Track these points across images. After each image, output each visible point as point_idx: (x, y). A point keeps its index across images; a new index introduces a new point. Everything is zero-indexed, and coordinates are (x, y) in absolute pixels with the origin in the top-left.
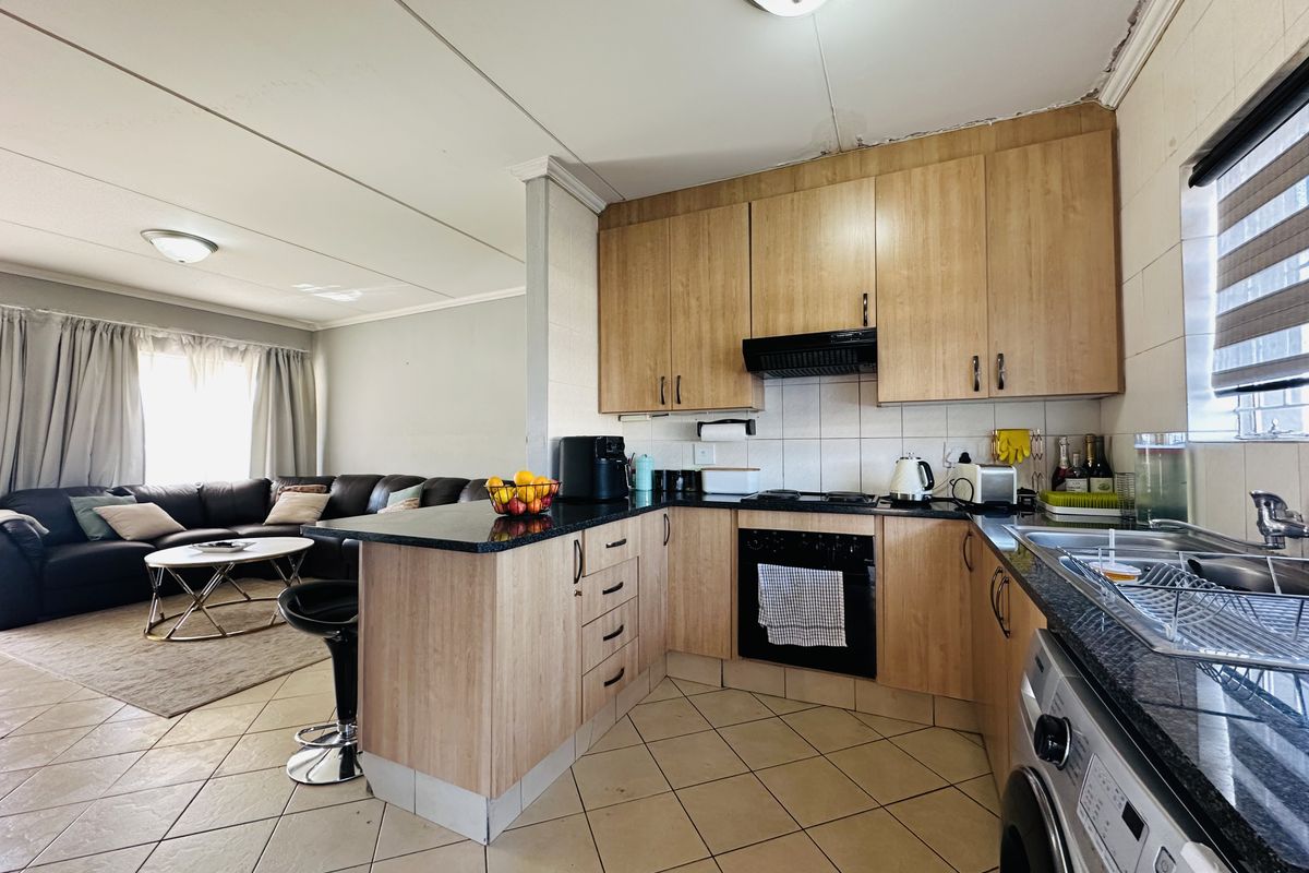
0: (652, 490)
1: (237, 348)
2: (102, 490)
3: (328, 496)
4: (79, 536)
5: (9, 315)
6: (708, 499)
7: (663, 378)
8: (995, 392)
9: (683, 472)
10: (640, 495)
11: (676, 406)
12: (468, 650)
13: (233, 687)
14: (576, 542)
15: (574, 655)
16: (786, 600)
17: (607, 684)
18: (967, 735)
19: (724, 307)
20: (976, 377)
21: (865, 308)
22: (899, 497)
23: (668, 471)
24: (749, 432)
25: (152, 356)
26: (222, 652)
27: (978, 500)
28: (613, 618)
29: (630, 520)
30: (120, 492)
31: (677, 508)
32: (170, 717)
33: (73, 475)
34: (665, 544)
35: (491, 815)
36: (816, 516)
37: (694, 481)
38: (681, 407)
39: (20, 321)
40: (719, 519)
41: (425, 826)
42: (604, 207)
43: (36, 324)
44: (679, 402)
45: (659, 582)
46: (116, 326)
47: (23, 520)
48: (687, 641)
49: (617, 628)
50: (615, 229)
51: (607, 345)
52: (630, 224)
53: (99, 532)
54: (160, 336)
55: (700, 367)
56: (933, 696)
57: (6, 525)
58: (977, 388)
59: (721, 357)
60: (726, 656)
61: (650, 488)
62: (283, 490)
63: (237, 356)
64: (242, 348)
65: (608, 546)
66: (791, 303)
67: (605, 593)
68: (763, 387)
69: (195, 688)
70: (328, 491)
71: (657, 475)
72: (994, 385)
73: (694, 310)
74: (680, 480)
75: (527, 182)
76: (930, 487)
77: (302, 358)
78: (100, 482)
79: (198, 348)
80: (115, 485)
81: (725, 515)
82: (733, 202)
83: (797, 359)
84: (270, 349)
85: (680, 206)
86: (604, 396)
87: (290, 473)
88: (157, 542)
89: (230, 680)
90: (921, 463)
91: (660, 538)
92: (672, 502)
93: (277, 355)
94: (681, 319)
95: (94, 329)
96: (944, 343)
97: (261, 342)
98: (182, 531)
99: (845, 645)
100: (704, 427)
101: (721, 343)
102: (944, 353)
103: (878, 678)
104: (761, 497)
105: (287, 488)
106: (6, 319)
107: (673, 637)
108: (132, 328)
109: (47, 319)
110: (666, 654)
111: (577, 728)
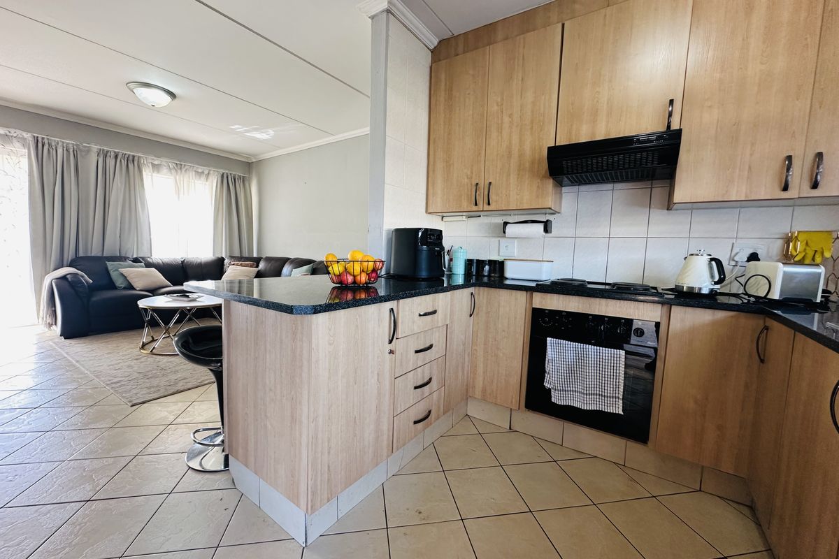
0: (464, 274)
1: (203, 172)
2: (125, 259)
3: (257, 269)
4: (112, 285)
5: (67, 147)
6: (508, 282)
7: (477, 184)
8: (807, 192)
9: (490, 261)
10: (455, 277)
11: (487, 207)
12: (293, 393)
13: (175, 389)
14: (392, 310)
15: (387, 400)
16: (570, 369)
17: (416, 422)
18: (735, 505)
19: (532, 122)
20: (787, 177)
21: (670, 115)
22: (685, 289)
23: (477, 260)
24: (546, 230)
25: (152, 176)
26: (178, 365)
27: (775, 295)
28: (423, 372)
29: (441, 295)
30: (136, 260)
31: (482, 288)
32: (132, 406)
33: (110, 249)
34: (471, 316)
35: (308, 524)
36: (603, 301)
37: (497, 269)
38: (490, 208)
39: (73, 151)
40: (516, 299)
41: (264, 521)
42: (436, 43)
43: (83, 153)
44: (489, 204)
45: (464, 345)
46: (129, 155)
47: (77, 274)
48: (484, 391)
49: (426, 380)
50: (444, 61)
51: (434, 158)
52: (457, 55)
53: (122, 284)
54: (156, 163)
55: (509, 175)
56: (703, 467)
57: (68, 276)
58: (785, 188)
59: (527, 165)
60: (515, 406)
61: (463, 273)
62: (230, 264)
63: (203, 178)
64: (206, 172)
65: (420, 315)
66: (595, 113)
67: (417, 352)
68: (561, 193)
69: (153, 387)
70: (257, 266)
71: (469, 263)
72: (806, 185)
73: (506, 125)
74: (487, 268)
75: (372, 18)
76: (721, 281)
77: (243, 180)
78: (126, 254)
79: (179, 171)
80: (135, 256)
81: (522, 296)
82: (547, 24)
83: (597, 163)
84: (223, 174)
85: (500, 35)
86: (430, 197)
87: (237, 254)
88: (154, 291)
89: (176, 384)
90: (712, 259)
91: (467, 311)
92: (479, 284)
93: (227, 177)
94: (494, 134)
95: (116, 157)
96: (753, 144)
97: (218, 168)
98: (170, 286)
99: (621, 412)
100: (508, 226)
101: (528, 152)
102: (751, 155)
103: (649, 444)
104: (554, 284)
105: (232, 263)
106: (65, 149)
107: (474, 387)
108: (139, 157)
109: (89, 151)
110: (467, 399)
111: (388, 456)
